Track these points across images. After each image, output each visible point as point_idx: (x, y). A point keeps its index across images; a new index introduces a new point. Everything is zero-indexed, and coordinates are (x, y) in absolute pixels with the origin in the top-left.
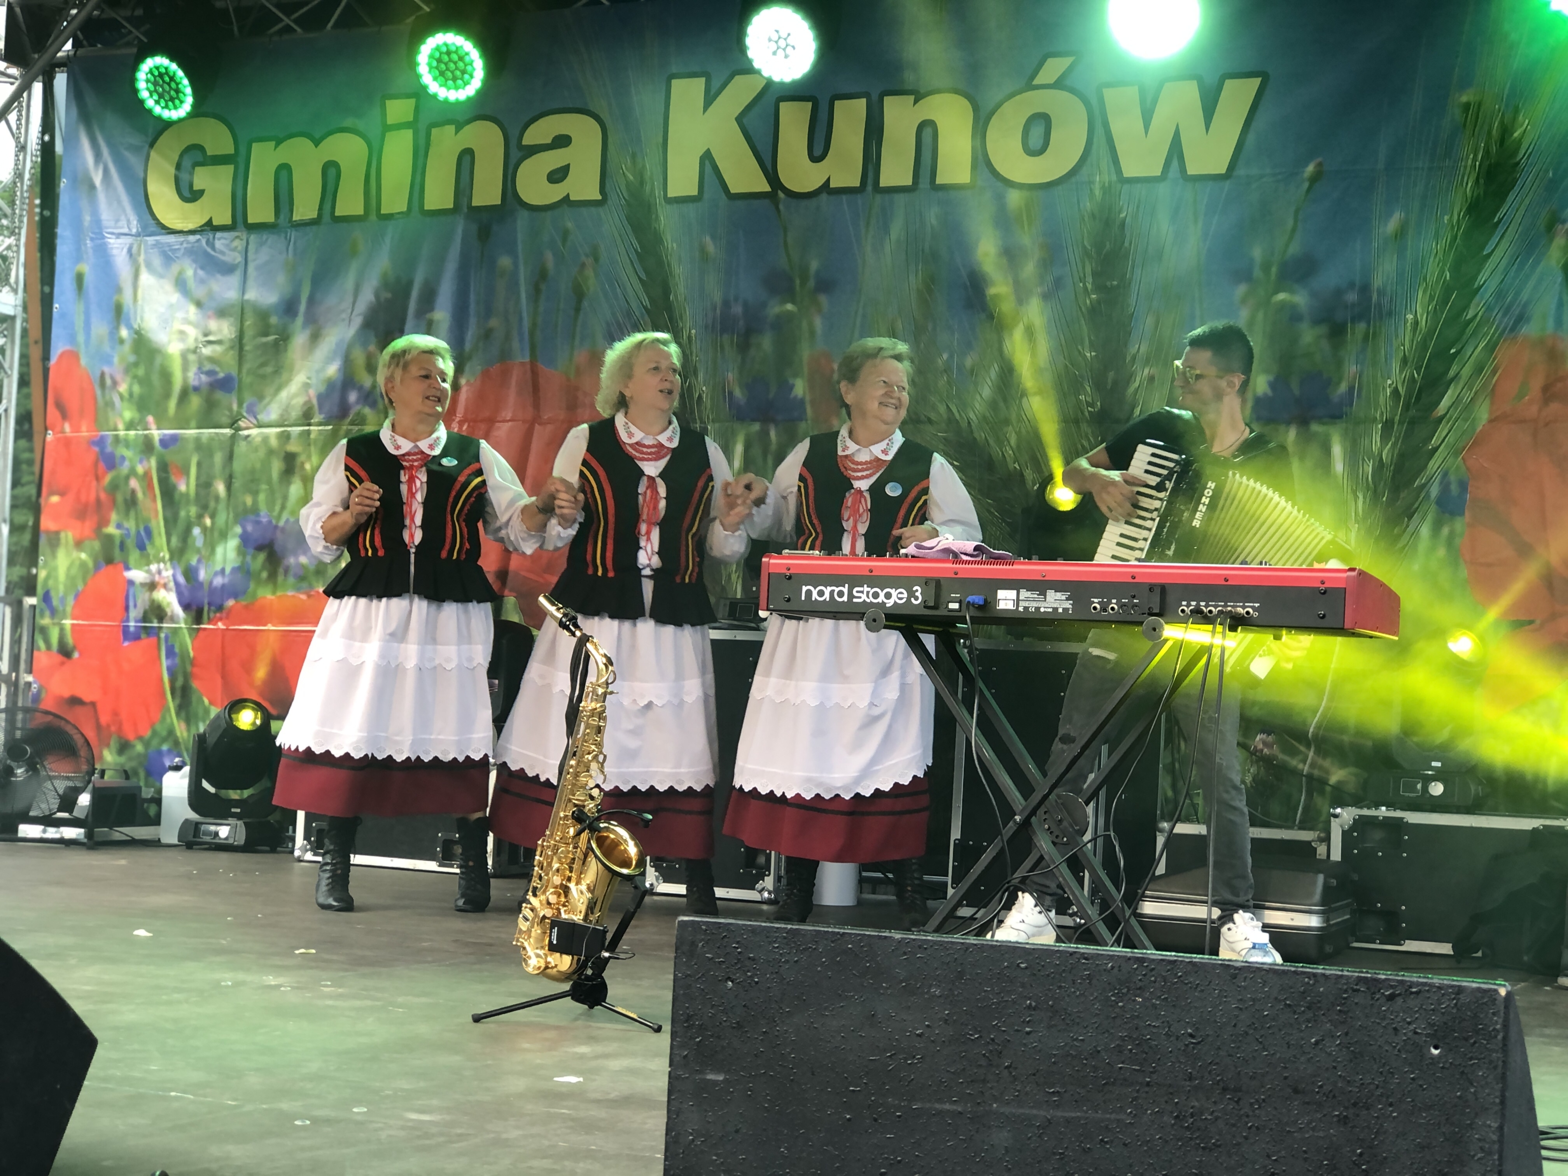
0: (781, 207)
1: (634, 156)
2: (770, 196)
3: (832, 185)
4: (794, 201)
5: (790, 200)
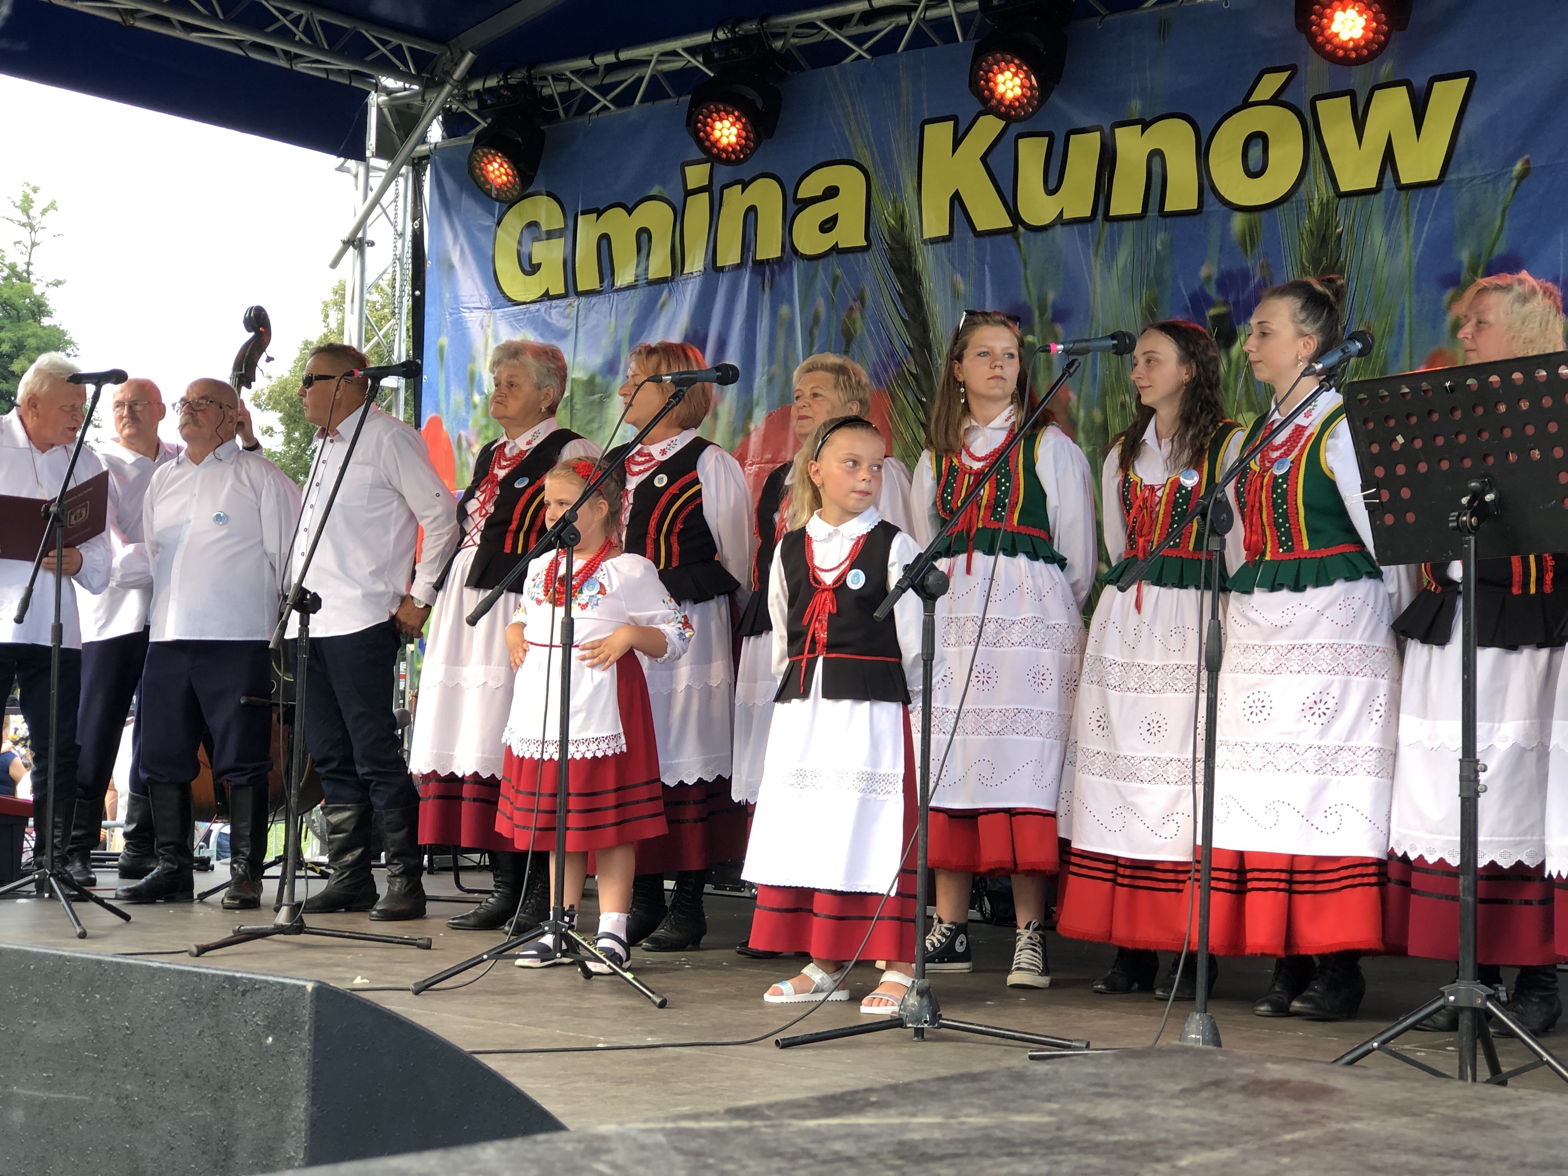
0: (1021, 241)
1: (894, 202)
2: (1012, 231)
3: (1066, 216)
4: (1032, 235)
5: (1029, 233)
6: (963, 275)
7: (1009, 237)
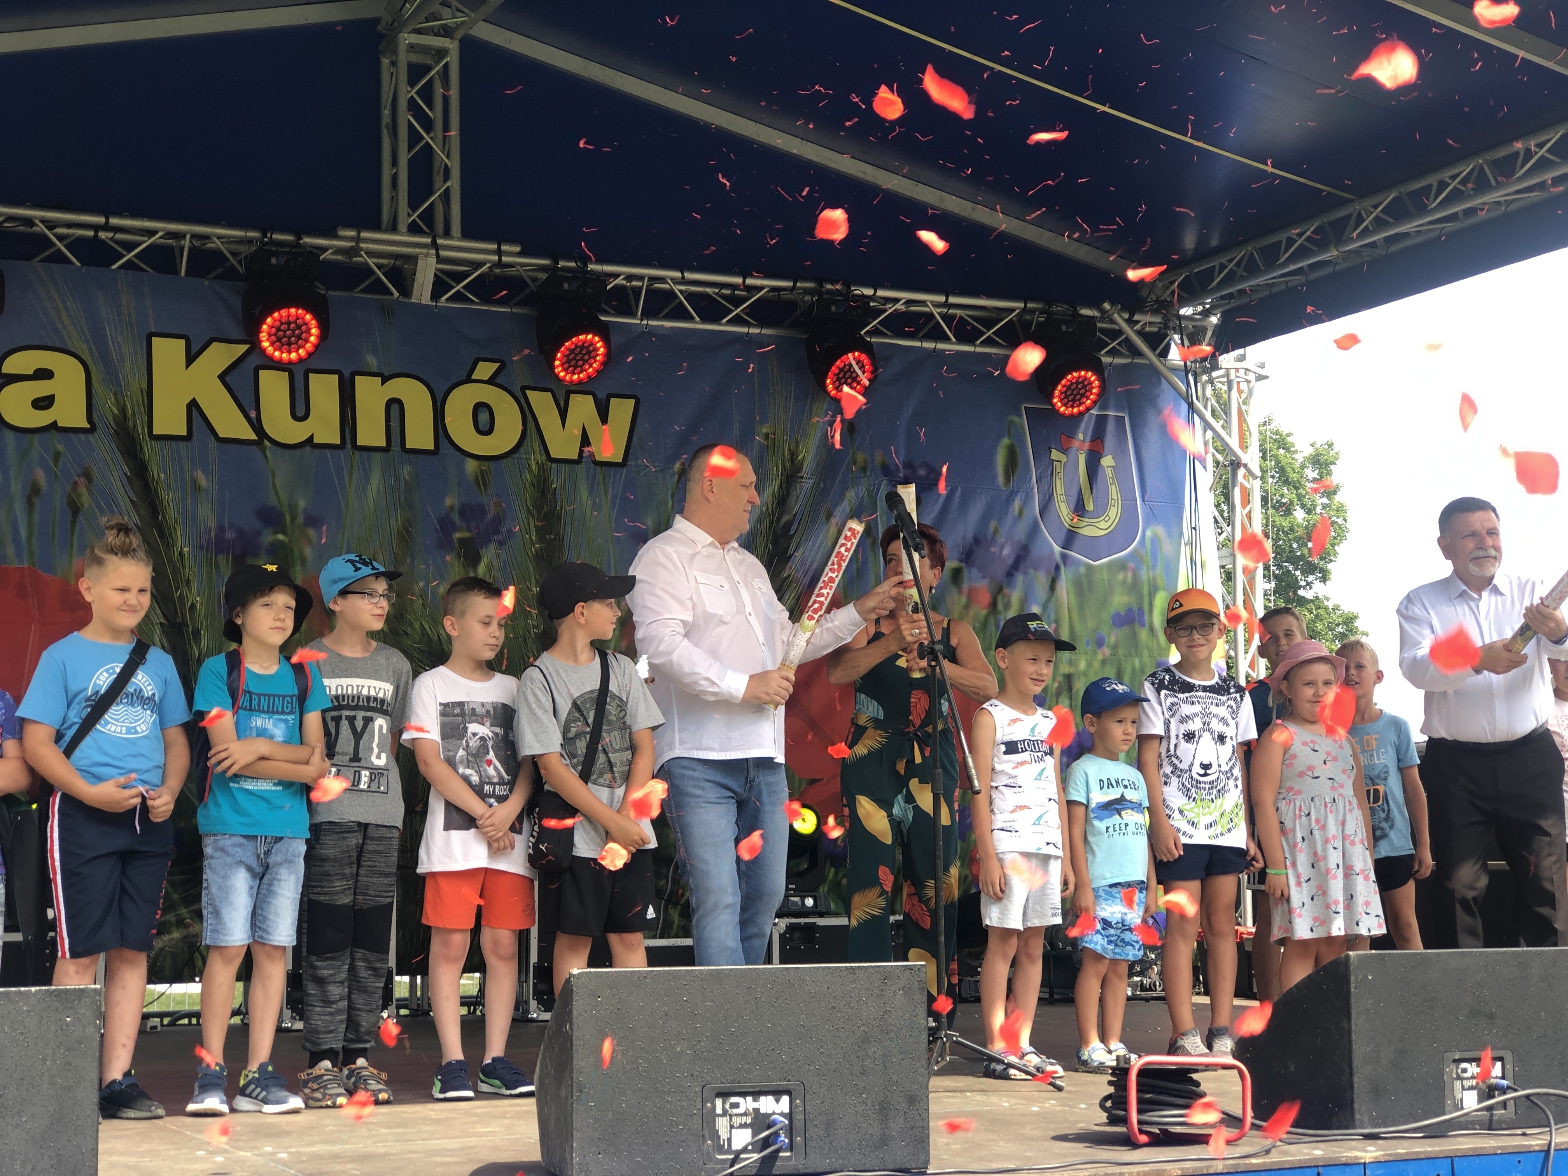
0: (268, 453)
1: (115, 394)
2: (258, 443)
3: (316, 440)
4: (279, 451)
5: (275, 448)
6: (205, 472)
7: (254, 448)
